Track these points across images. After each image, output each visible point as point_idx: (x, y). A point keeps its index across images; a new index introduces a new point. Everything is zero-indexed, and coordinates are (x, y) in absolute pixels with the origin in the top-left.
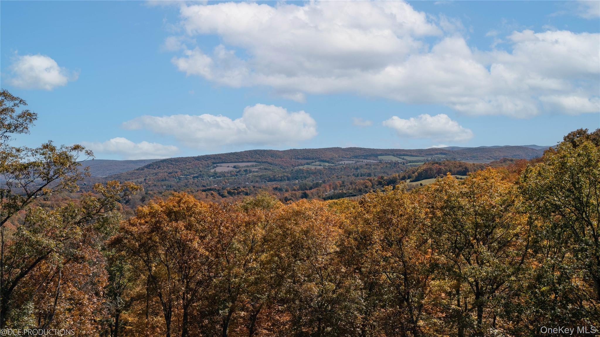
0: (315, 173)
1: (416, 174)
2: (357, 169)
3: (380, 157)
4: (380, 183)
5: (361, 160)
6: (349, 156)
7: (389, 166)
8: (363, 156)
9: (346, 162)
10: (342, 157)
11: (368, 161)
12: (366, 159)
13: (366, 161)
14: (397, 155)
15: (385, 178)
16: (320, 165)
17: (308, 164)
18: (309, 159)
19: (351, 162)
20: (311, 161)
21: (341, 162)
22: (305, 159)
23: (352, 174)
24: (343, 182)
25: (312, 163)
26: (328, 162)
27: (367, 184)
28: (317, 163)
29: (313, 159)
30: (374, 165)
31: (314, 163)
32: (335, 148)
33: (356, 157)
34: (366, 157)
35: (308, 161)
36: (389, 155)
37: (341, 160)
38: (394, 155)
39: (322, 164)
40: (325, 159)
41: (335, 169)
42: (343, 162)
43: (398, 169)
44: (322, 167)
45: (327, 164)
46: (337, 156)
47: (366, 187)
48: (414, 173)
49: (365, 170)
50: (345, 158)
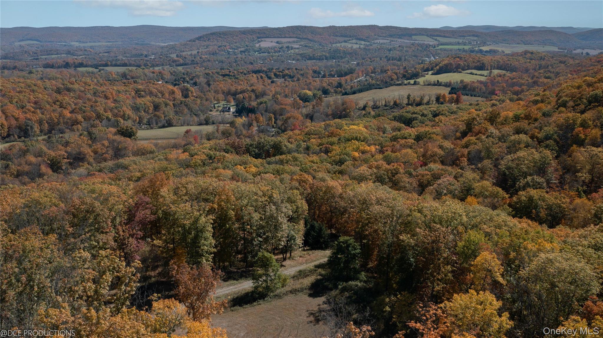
0: (351, 53)
1: (438, 67)
2: (390, 50)
3: (414, 37)
4: (404, 76)
5: (396, 39)
6: (384, 35)
7: (420, 49)
8: (397, 35)
9: (382, 41)
10: (378, 36)
11: (402, 40)
12: (401, 38)
13: (399, 40)
14: (431, 35)
15: (409, 71)
16: (356, 44)
17: (345, 42)
18: (346, 36)
19: (385, 41)
20: (348, 39)
21: (376, 41)
22: (342, 36)
23: (385, 55)
24: (374, 69)
25: (350, 40)
26: (364, 40)
27: (393, 77)
28: (354, 41)
29: (350, 37)
30: (406, 47)
31: (351, 41)
32: (372, 26)
33: (391, 36)
34: (400, 36)
35: (346, 39)
36: (423, 35)
37: (377, 39)
38: (427, 36)
39: (359, 42)
40: (361, 37)
41: (369, 50)
42: (378, 41)
43: (429, 53)
44: (358, 46)
45: (363, 42)
46: (373, 34)
47: (392, 80)
48: (437, 65)
49: (398, 52)
50: (381, 36)
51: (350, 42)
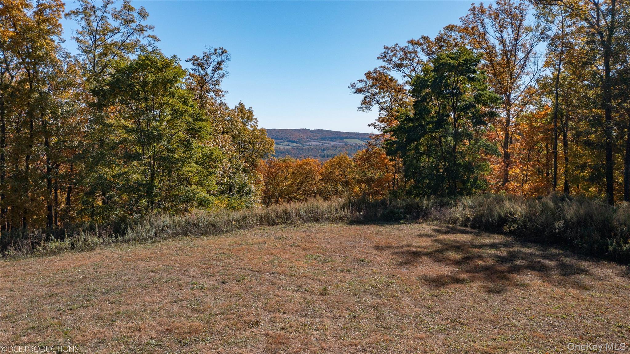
0: (284, 153)
2: (324, 150)
3: (345, 140)
5: (328, 142)
6: (316, 138)
7: (353, 148)
8: (329, 138)
9: (314, 143)
10: (310, 139)
11: (335, 143)
12: (333, 141)
13: (332, 143)
14: (362, 138)
16: (289, 145)
17: (277, 144)
18: (278, 139)
19: (318, 143)
20: (280, 141)
21: (308, 143)
22: (274, 138)
23: (319, 154)
25: (281, 142)
26: (296, 142)
28: (286, 143)
29: (282, 139)
30: (339, 147)
31: (283, 143)
32: (303, 129)
33: (323, 139)
34: (332, 139)
35: (278, 141)
36: (354, 138)
37: (309, 141)
38: (358, 139)
39: (291, 144)
40: (293, 139)
41: (303, 149)
42: (310, 143)
44: (290, 147)
45: (295, 144)
46: (305, 137)
49: (331, 152)
50: (313, 139)
51: (282, 144)
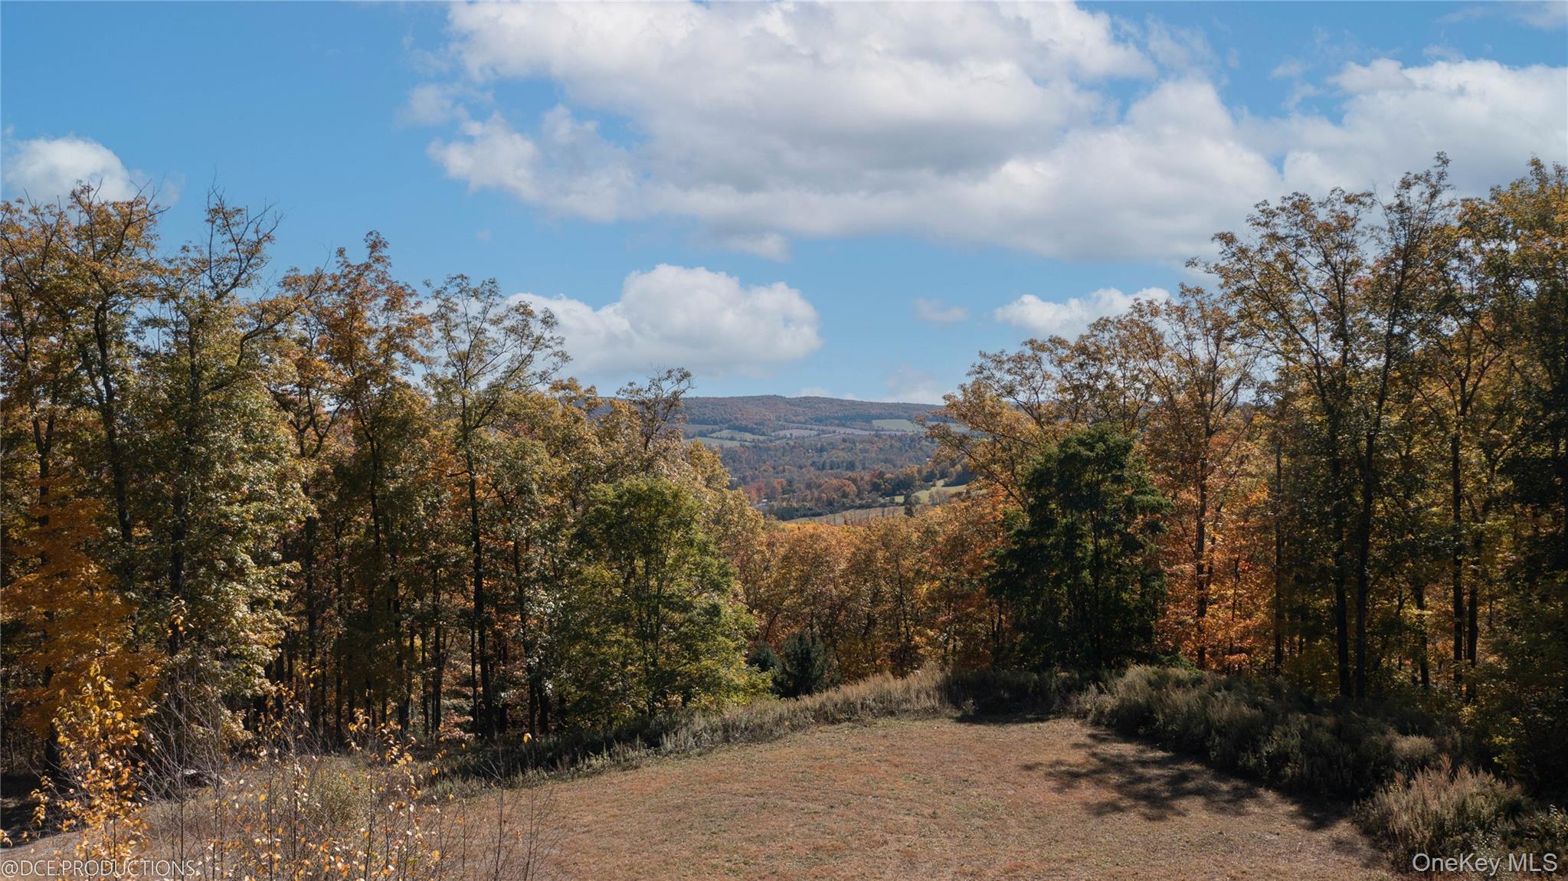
1: (959, 467)
2: (822, 450)
3: (876, 423)
4: (876, 487)
5: (831, 429)
6: (801, 418)
7: (897, 444)
8: (834, 418)
9: (796, 433)
10: (786, 420)
11: (849, 431)
12: (844, 426)
13: (842, 430)
14: (916, 418)
15: (888, 476)
16: (732, 439)
17: (702, 434)
18: (704, 422)
19: (806, 433)
20: (710, 427)
21: (782, 433)
22: (694, 421)
23: (810, 462)
24: (790, 482)
25: (713, 431)
26: (752, 431)
27: (847, 490)
28: (726, 433)
29: (715, 423)
30: (862, 442)
31: (718, 434)
32: (769, 397)
33: (819, 421)
34: (843, 421)
35: (704, 428)
36: (899, 417)
37: (784, 428)
38: (910, 419)
39: (738, 435)
40: (744, 423)
41: (768, 449)
42: (787, 433)
43: (920, 453)
44: (736, 444)
45: (748, 436)
46: (772, 417)
47: (845, 495)
48: (953, 465)
49: (841, 453)
50: (794, 422)
51: (714, 435)
